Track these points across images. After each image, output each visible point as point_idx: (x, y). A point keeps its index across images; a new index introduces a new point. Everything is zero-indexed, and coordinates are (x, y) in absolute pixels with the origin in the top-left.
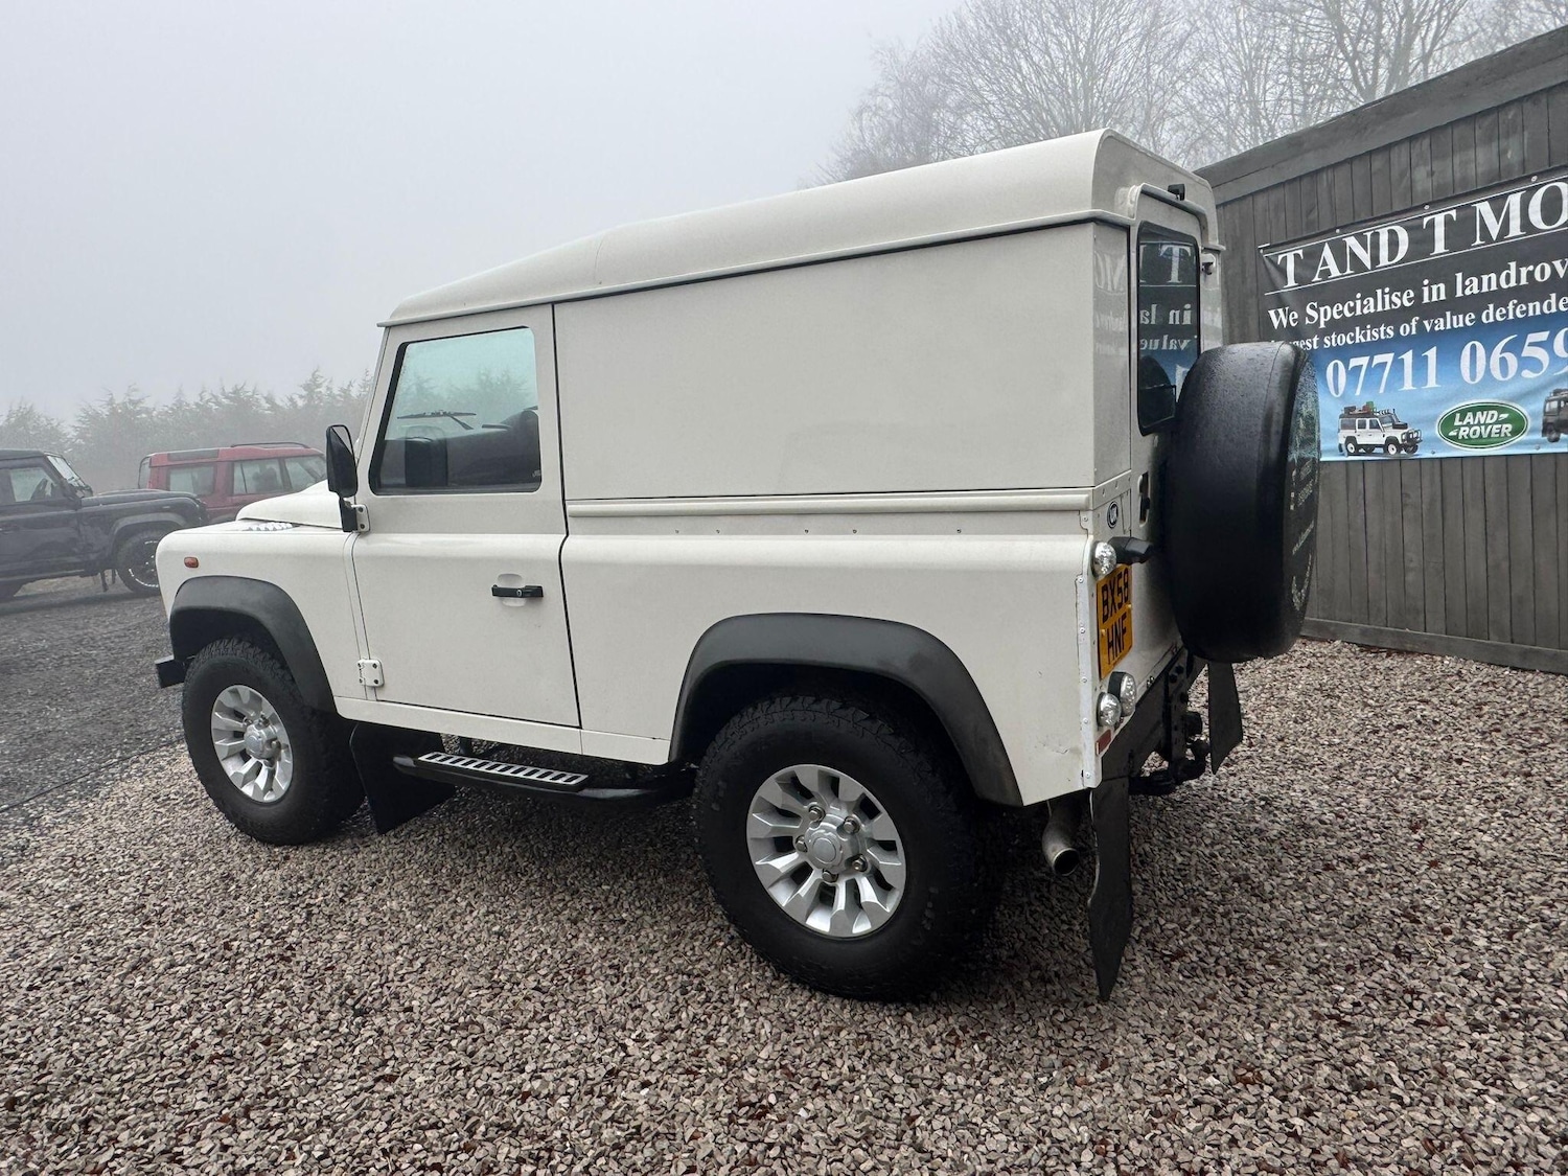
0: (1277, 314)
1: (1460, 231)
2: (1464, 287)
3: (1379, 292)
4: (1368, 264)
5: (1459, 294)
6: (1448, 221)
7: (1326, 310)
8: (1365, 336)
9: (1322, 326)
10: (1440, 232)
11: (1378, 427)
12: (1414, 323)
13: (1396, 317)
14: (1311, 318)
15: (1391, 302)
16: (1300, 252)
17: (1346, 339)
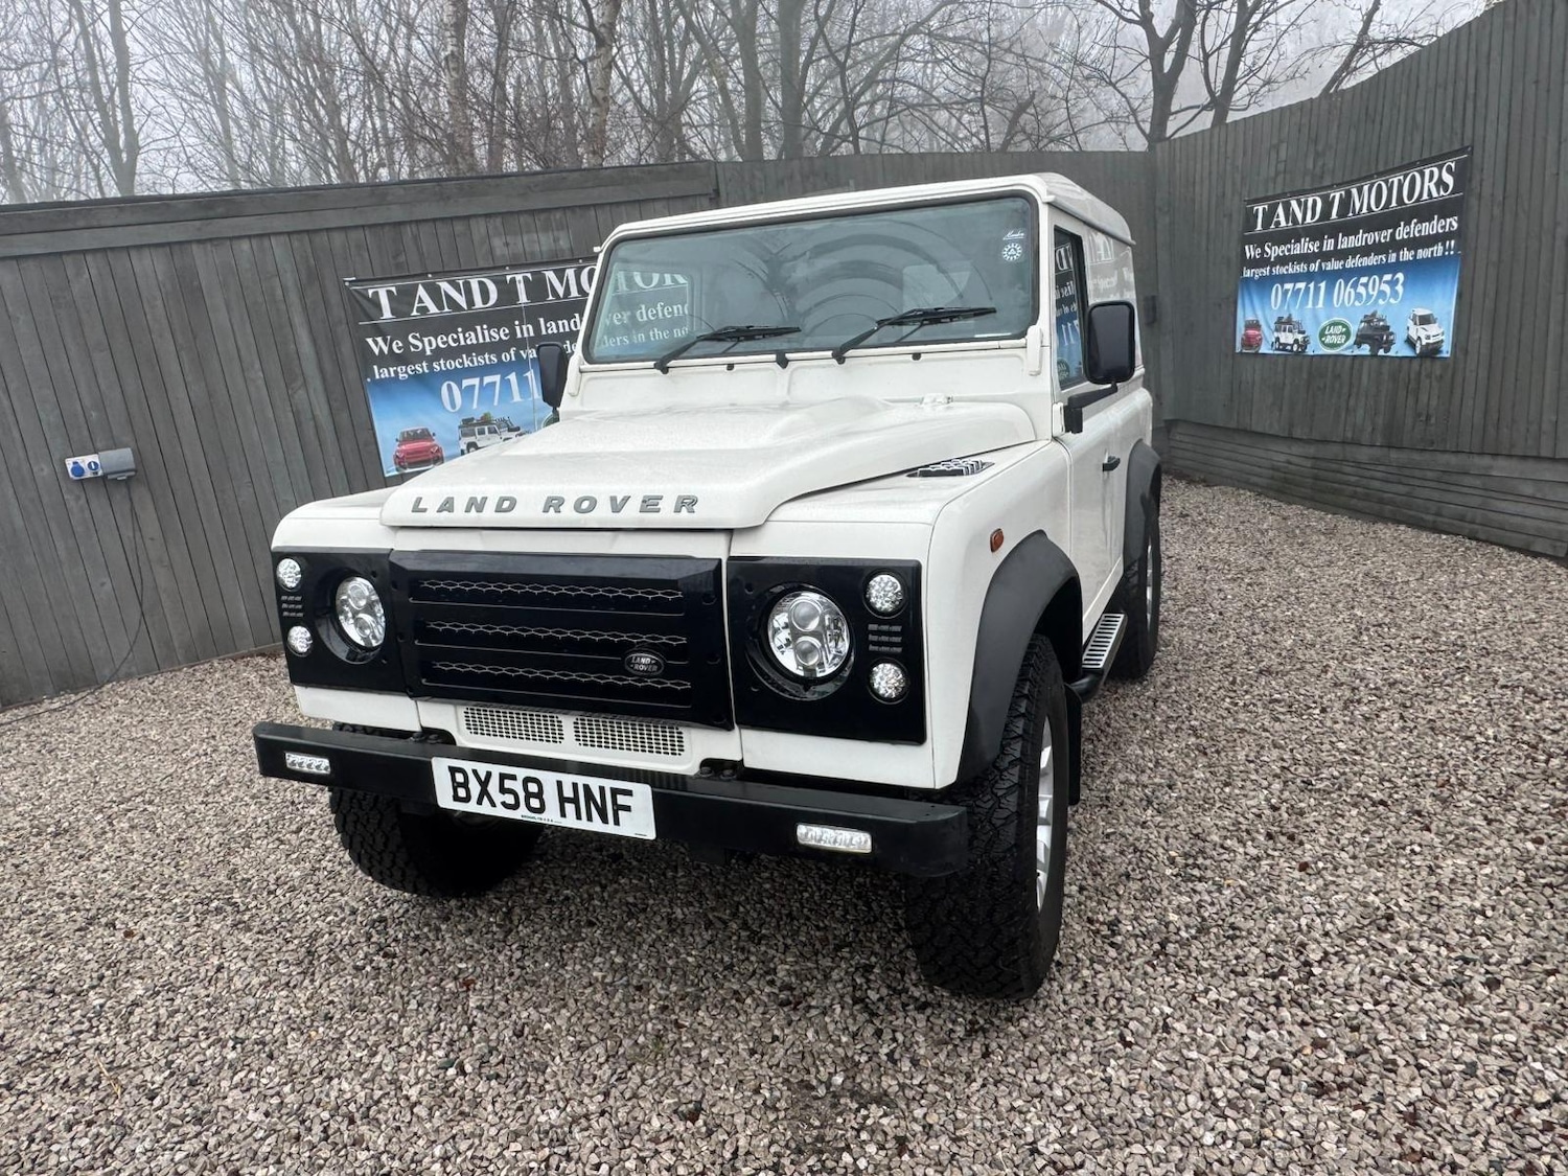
0: (376, 343)
1: (537, 287)
2: (547, 328)
3: (478, 328)
4: (465, 306)
5: (544, 332)
6: (525, 279)
7: (430, 341)
8: (472, 361)
9: (428, 353)
10: (521, 288)
11: (495, 432)
12: (512, 352)
13: (497, 347)
14: (416, 347)
15: (490, 336)
16: (393, 289)
17: (455, 364)
